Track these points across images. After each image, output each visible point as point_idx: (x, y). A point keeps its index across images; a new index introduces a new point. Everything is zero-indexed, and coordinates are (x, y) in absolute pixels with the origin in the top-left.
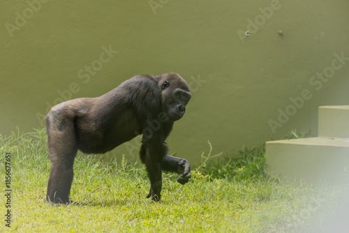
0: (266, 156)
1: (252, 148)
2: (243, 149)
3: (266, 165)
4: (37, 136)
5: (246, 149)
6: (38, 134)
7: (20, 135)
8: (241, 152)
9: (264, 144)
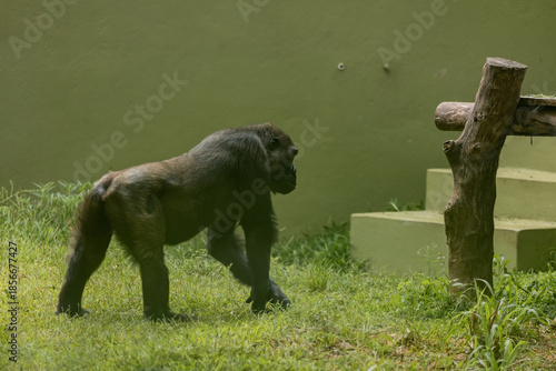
0: (352, 233)
1: (342, 223)
2: (329, 224)
3: (351, 246)
4: (38, 195)
5: (334, 224)
6: (40, 193)
7: (14, 192)
8: (326, 228)
9: (349, 218)
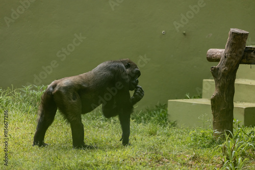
0: (168, 109)
1: (164, 104)
2: (158, 104)
3: (168, 115)
5: (160, 104)
6: (25, 90)
7: (14, 90)
8: (156, 106)
9: (167, 102)
